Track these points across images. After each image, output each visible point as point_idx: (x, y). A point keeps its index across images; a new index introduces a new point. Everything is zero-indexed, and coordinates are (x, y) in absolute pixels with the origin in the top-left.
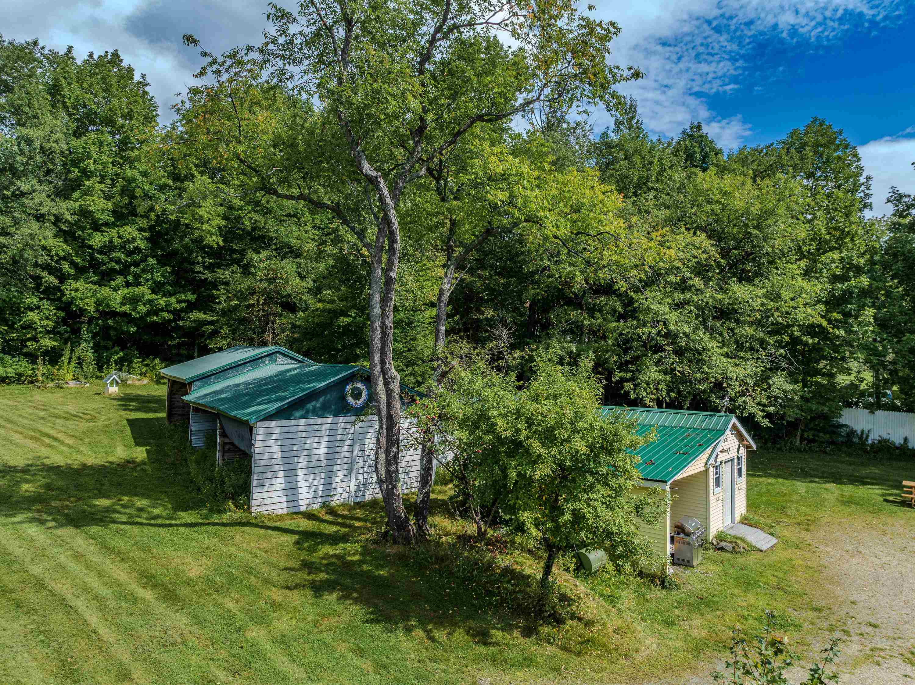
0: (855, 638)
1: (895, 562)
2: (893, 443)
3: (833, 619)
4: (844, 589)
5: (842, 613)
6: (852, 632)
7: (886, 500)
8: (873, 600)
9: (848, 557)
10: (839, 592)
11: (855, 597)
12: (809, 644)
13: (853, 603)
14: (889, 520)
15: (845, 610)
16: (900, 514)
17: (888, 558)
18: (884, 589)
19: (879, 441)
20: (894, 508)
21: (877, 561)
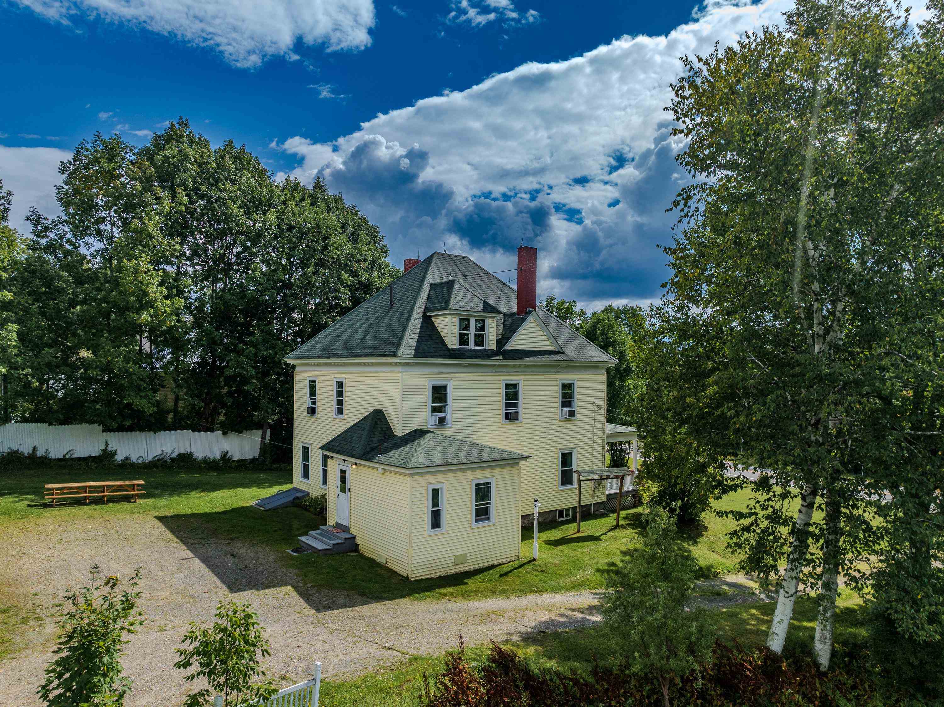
0: (48, 620)
1: (57, 553)
2: (22, 454)
3: (23, 613)
4: (23, 587)
5: (29, 606)
6: (43, 616)
7: (29, 506)
8: (51, 587)
9: (15, 561)
10: (18, 590)
11: (35, 590)
12: (9, 640)
13: (35, 595)
14: (38, 521)
15: (30, 603)
16: (45, 514)
17: (51, 552)
18: (56, 577)
19: (8, 453)
20: (40, 511)
21: (43, 557)
